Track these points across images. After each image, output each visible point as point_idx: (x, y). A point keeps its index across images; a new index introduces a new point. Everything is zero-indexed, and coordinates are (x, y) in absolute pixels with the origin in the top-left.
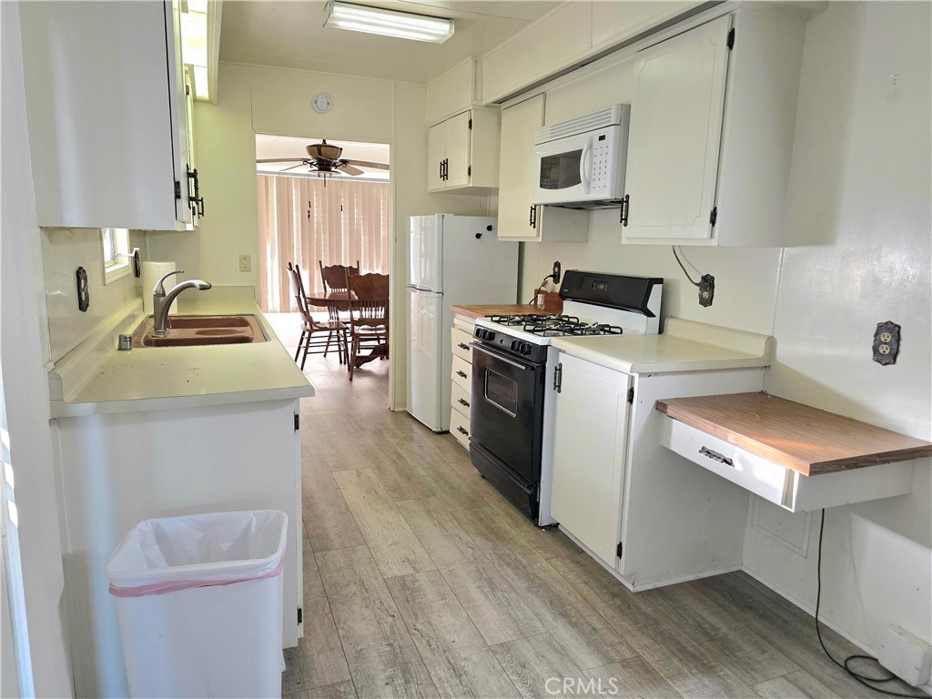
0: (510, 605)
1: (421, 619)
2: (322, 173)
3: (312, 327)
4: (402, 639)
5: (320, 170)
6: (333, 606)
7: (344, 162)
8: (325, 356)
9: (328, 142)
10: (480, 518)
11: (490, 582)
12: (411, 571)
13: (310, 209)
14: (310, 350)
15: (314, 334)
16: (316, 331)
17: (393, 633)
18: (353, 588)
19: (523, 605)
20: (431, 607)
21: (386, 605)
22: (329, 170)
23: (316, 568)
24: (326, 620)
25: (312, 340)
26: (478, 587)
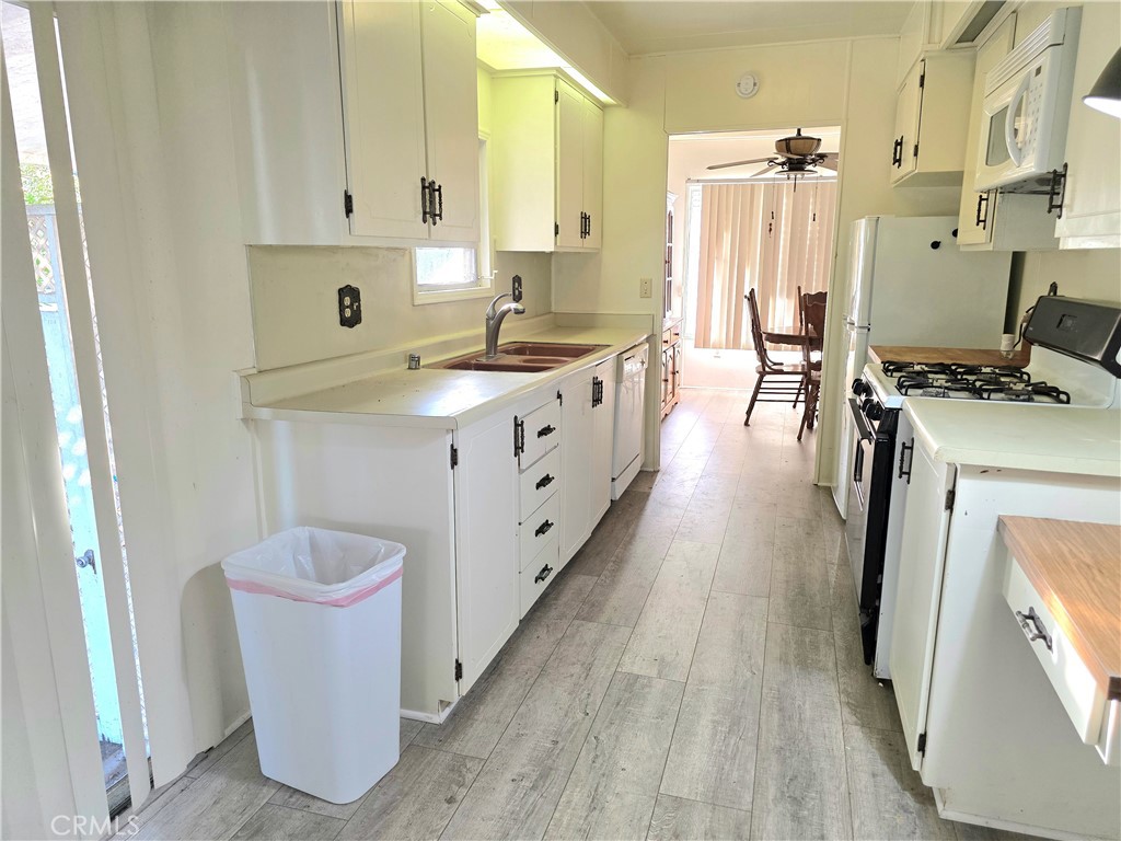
0: (734, 758)
1: (613, 729)
2: (792, 175)
3: (766, 369)
4: (572, 741)
5: (791, 170)
6: (539, 680)
7: (822, 156)
8: (794, 407)
9: (803, 134)
10: (803, 641)
11: (736, 722)
12: (654, 673)
13: (773, 222)
14: (760, 397)
15: (767, 378)
16: (769, 373)
17: (570, 731)
18: (577, 669)
19: (751, 766)
20: (637, 721)
21: (591, 699)
22: (803, 170)
23: (560, 636)
24: (521, 690)
25: (763, 385)
26: (713, 722)
